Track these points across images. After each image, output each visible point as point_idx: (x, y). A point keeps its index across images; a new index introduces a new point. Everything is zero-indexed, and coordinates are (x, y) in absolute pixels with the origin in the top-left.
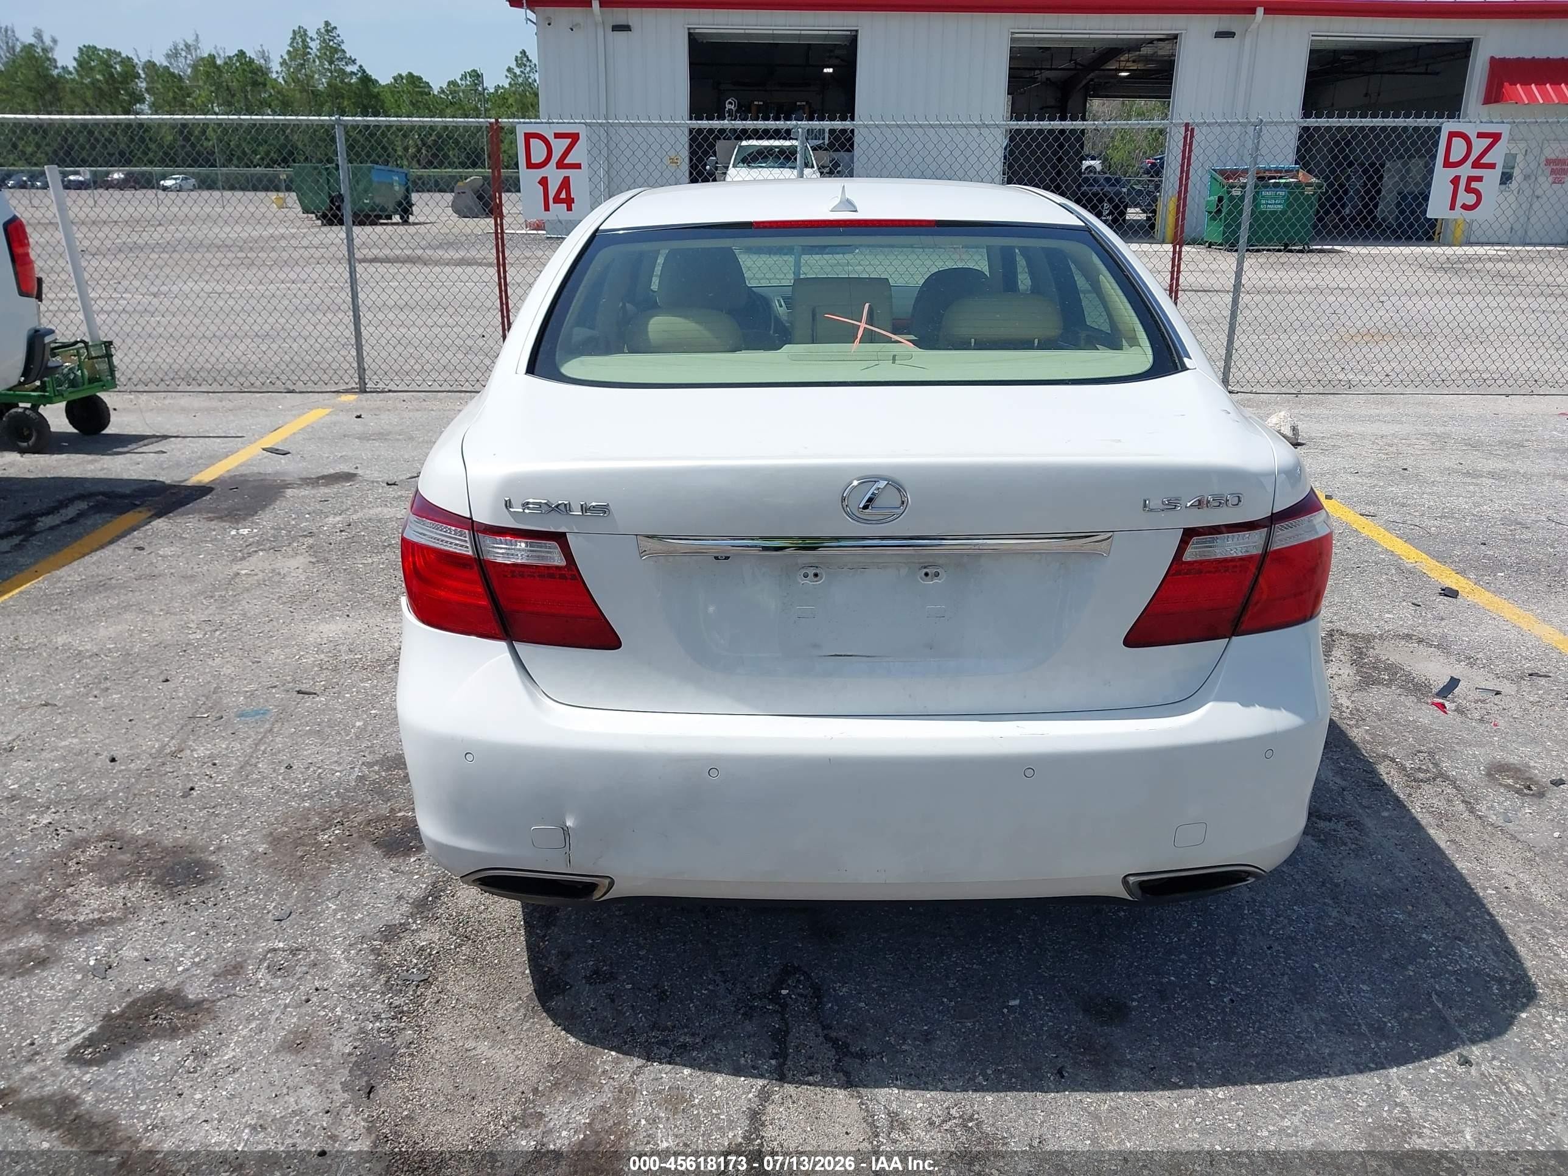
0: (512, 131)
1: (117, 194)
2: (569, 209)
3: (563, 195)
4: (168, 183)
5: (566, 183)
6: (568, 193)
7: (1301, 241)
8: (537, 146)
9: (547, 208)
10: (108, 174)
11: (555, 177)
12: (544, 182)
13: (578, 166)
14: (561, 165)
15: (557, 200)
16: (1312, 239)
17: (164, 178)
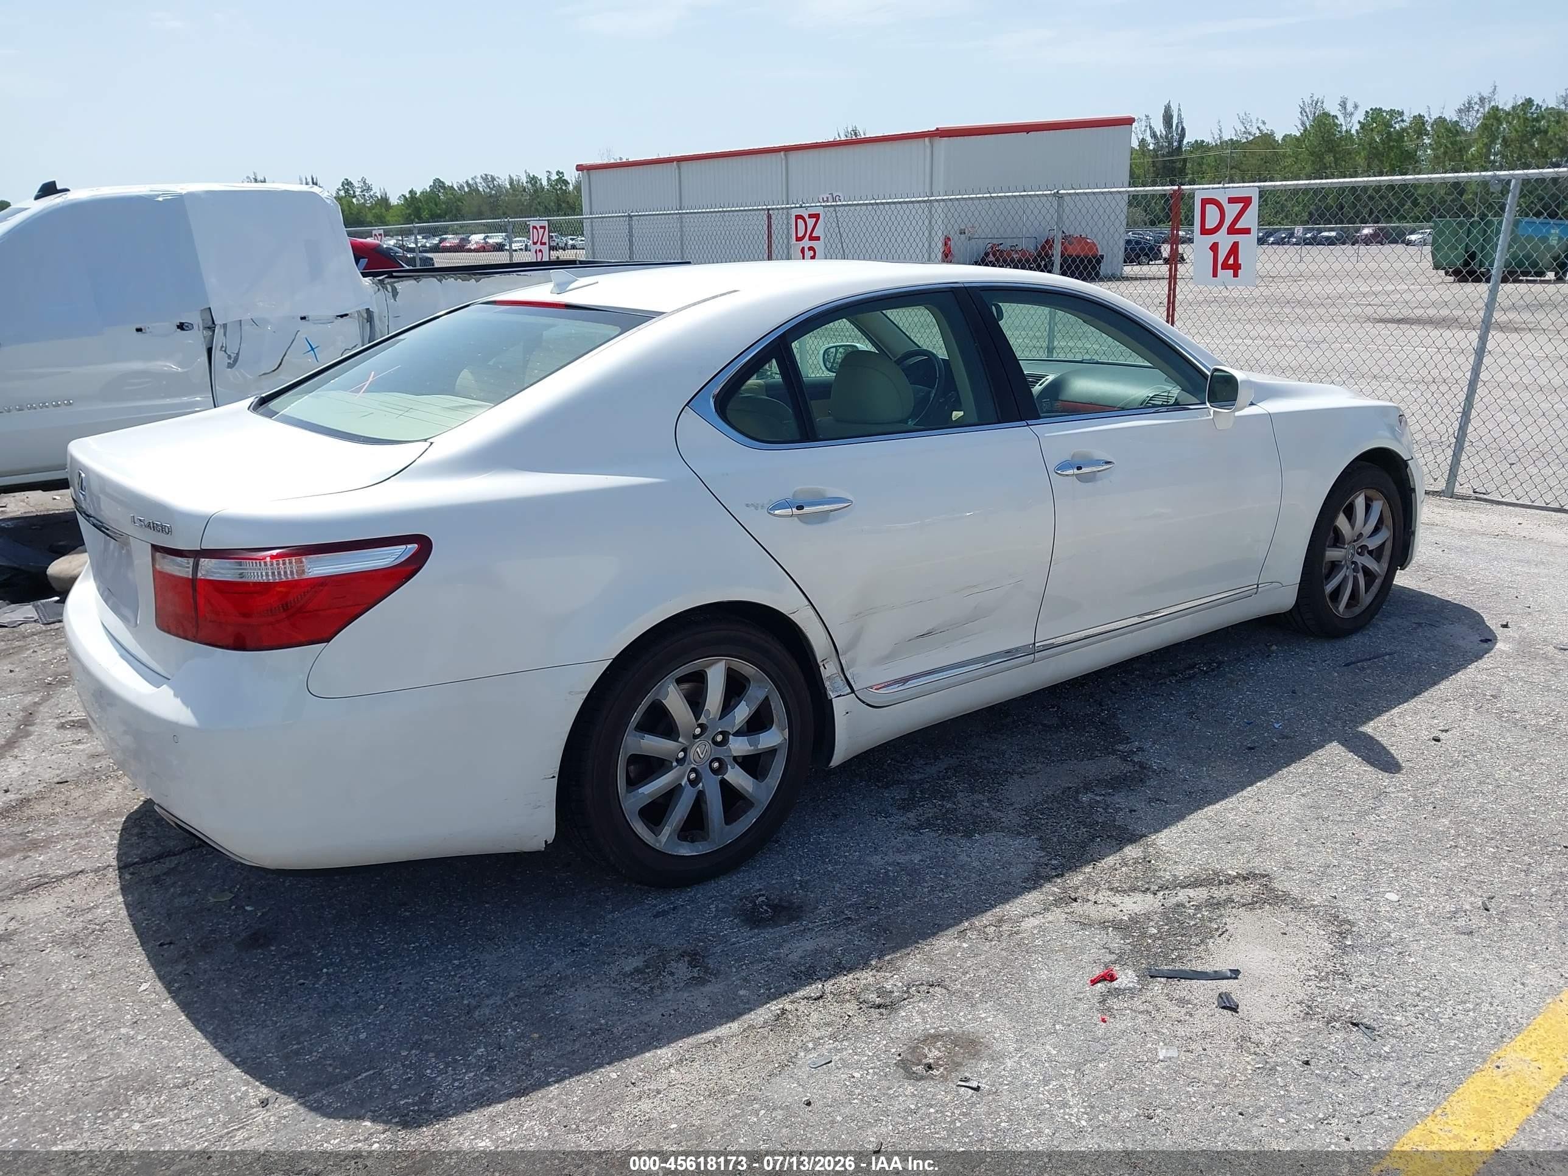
0: (1192, 196)
1: (1363, 249)
2: (1236, 275)
3: (1231, 261)
4: (1413, 237)
5: (1234, 249)
6: (1236, 259)
8: (1212, 211)
9: (1215, 275)
10: (1358, 230)
11: (1225, 241)
12: (1214, 248)
13: (1247, 231)
14: (1232, 230)
15: (1225, 266)
17: (1412, 233)
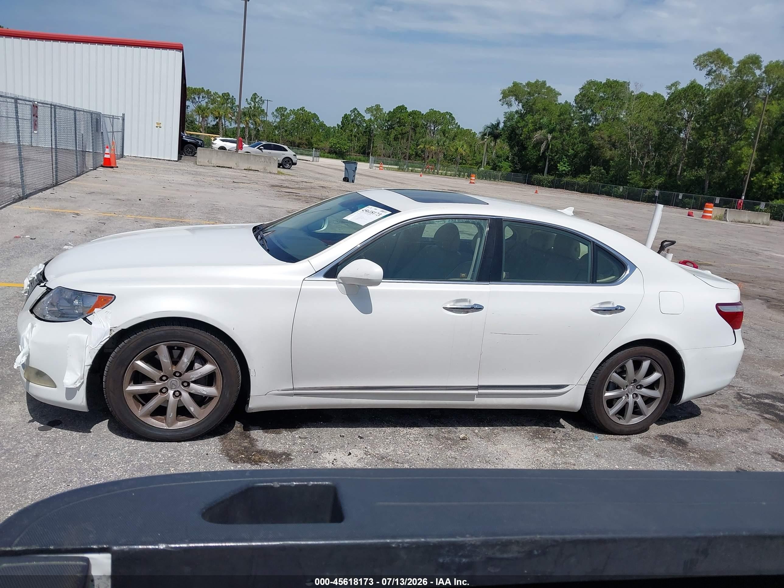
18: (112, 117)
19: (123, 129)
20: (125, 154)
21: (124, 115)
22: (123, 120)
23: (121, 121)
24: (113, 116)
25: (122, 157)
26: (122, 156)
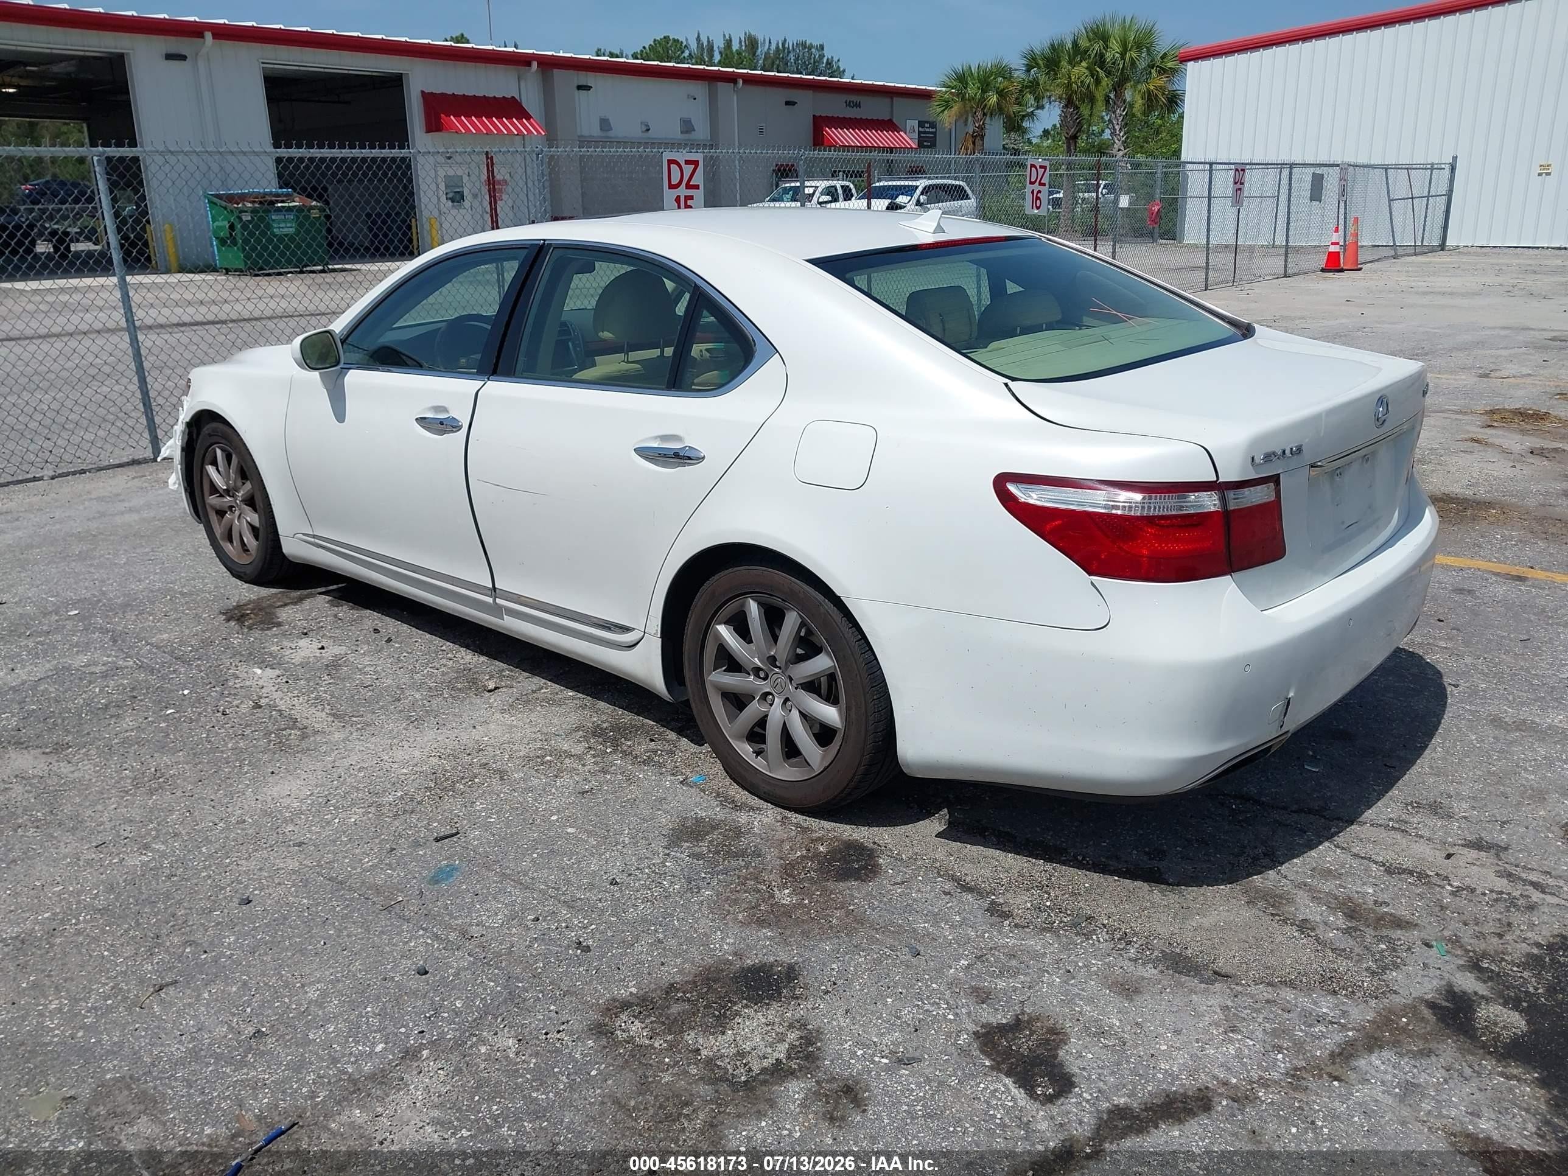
7: (321, 261)
16: (332, 258)
18: (1429, 166)
19: (1451, 190)
20: (1449, 242)
21: (1455, 158)
22: (1453, 169)
23: (1447, 171)
24: (1433, 164)
25: (1442, 250)
26: (1442, 246)
